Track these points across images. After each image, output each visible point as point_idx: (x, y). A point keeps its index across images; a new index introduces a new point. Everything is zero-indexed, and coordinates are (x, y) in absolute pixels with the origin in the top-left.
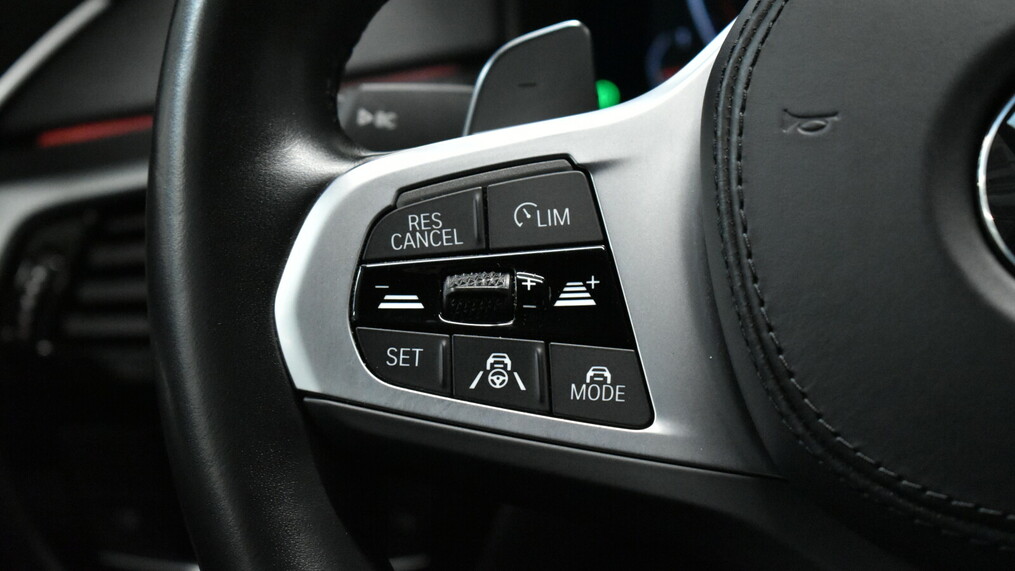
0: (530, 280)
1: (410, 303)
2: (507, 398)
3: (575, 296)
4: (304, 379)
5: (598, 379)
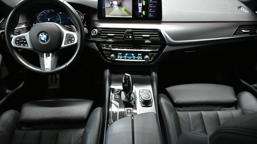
0: (23, 41)
1: (18, 42)
2: (22, 46)
3: (25, 42)
4: (13, 46)
5: (26, 45)
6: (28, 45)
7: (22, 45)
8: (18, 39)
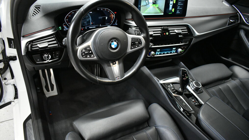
0: (88, 52)
1: (84, 54)
4: (80, 59)
6: (93, 55)
7: (88, 56)
8: (84, 50)
